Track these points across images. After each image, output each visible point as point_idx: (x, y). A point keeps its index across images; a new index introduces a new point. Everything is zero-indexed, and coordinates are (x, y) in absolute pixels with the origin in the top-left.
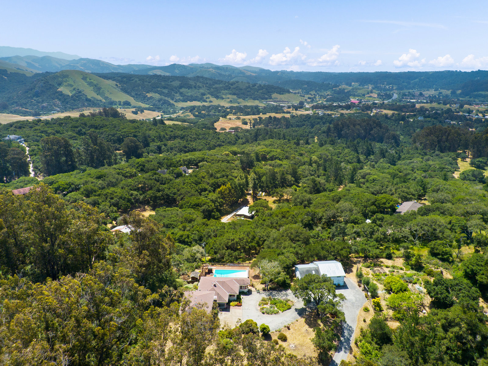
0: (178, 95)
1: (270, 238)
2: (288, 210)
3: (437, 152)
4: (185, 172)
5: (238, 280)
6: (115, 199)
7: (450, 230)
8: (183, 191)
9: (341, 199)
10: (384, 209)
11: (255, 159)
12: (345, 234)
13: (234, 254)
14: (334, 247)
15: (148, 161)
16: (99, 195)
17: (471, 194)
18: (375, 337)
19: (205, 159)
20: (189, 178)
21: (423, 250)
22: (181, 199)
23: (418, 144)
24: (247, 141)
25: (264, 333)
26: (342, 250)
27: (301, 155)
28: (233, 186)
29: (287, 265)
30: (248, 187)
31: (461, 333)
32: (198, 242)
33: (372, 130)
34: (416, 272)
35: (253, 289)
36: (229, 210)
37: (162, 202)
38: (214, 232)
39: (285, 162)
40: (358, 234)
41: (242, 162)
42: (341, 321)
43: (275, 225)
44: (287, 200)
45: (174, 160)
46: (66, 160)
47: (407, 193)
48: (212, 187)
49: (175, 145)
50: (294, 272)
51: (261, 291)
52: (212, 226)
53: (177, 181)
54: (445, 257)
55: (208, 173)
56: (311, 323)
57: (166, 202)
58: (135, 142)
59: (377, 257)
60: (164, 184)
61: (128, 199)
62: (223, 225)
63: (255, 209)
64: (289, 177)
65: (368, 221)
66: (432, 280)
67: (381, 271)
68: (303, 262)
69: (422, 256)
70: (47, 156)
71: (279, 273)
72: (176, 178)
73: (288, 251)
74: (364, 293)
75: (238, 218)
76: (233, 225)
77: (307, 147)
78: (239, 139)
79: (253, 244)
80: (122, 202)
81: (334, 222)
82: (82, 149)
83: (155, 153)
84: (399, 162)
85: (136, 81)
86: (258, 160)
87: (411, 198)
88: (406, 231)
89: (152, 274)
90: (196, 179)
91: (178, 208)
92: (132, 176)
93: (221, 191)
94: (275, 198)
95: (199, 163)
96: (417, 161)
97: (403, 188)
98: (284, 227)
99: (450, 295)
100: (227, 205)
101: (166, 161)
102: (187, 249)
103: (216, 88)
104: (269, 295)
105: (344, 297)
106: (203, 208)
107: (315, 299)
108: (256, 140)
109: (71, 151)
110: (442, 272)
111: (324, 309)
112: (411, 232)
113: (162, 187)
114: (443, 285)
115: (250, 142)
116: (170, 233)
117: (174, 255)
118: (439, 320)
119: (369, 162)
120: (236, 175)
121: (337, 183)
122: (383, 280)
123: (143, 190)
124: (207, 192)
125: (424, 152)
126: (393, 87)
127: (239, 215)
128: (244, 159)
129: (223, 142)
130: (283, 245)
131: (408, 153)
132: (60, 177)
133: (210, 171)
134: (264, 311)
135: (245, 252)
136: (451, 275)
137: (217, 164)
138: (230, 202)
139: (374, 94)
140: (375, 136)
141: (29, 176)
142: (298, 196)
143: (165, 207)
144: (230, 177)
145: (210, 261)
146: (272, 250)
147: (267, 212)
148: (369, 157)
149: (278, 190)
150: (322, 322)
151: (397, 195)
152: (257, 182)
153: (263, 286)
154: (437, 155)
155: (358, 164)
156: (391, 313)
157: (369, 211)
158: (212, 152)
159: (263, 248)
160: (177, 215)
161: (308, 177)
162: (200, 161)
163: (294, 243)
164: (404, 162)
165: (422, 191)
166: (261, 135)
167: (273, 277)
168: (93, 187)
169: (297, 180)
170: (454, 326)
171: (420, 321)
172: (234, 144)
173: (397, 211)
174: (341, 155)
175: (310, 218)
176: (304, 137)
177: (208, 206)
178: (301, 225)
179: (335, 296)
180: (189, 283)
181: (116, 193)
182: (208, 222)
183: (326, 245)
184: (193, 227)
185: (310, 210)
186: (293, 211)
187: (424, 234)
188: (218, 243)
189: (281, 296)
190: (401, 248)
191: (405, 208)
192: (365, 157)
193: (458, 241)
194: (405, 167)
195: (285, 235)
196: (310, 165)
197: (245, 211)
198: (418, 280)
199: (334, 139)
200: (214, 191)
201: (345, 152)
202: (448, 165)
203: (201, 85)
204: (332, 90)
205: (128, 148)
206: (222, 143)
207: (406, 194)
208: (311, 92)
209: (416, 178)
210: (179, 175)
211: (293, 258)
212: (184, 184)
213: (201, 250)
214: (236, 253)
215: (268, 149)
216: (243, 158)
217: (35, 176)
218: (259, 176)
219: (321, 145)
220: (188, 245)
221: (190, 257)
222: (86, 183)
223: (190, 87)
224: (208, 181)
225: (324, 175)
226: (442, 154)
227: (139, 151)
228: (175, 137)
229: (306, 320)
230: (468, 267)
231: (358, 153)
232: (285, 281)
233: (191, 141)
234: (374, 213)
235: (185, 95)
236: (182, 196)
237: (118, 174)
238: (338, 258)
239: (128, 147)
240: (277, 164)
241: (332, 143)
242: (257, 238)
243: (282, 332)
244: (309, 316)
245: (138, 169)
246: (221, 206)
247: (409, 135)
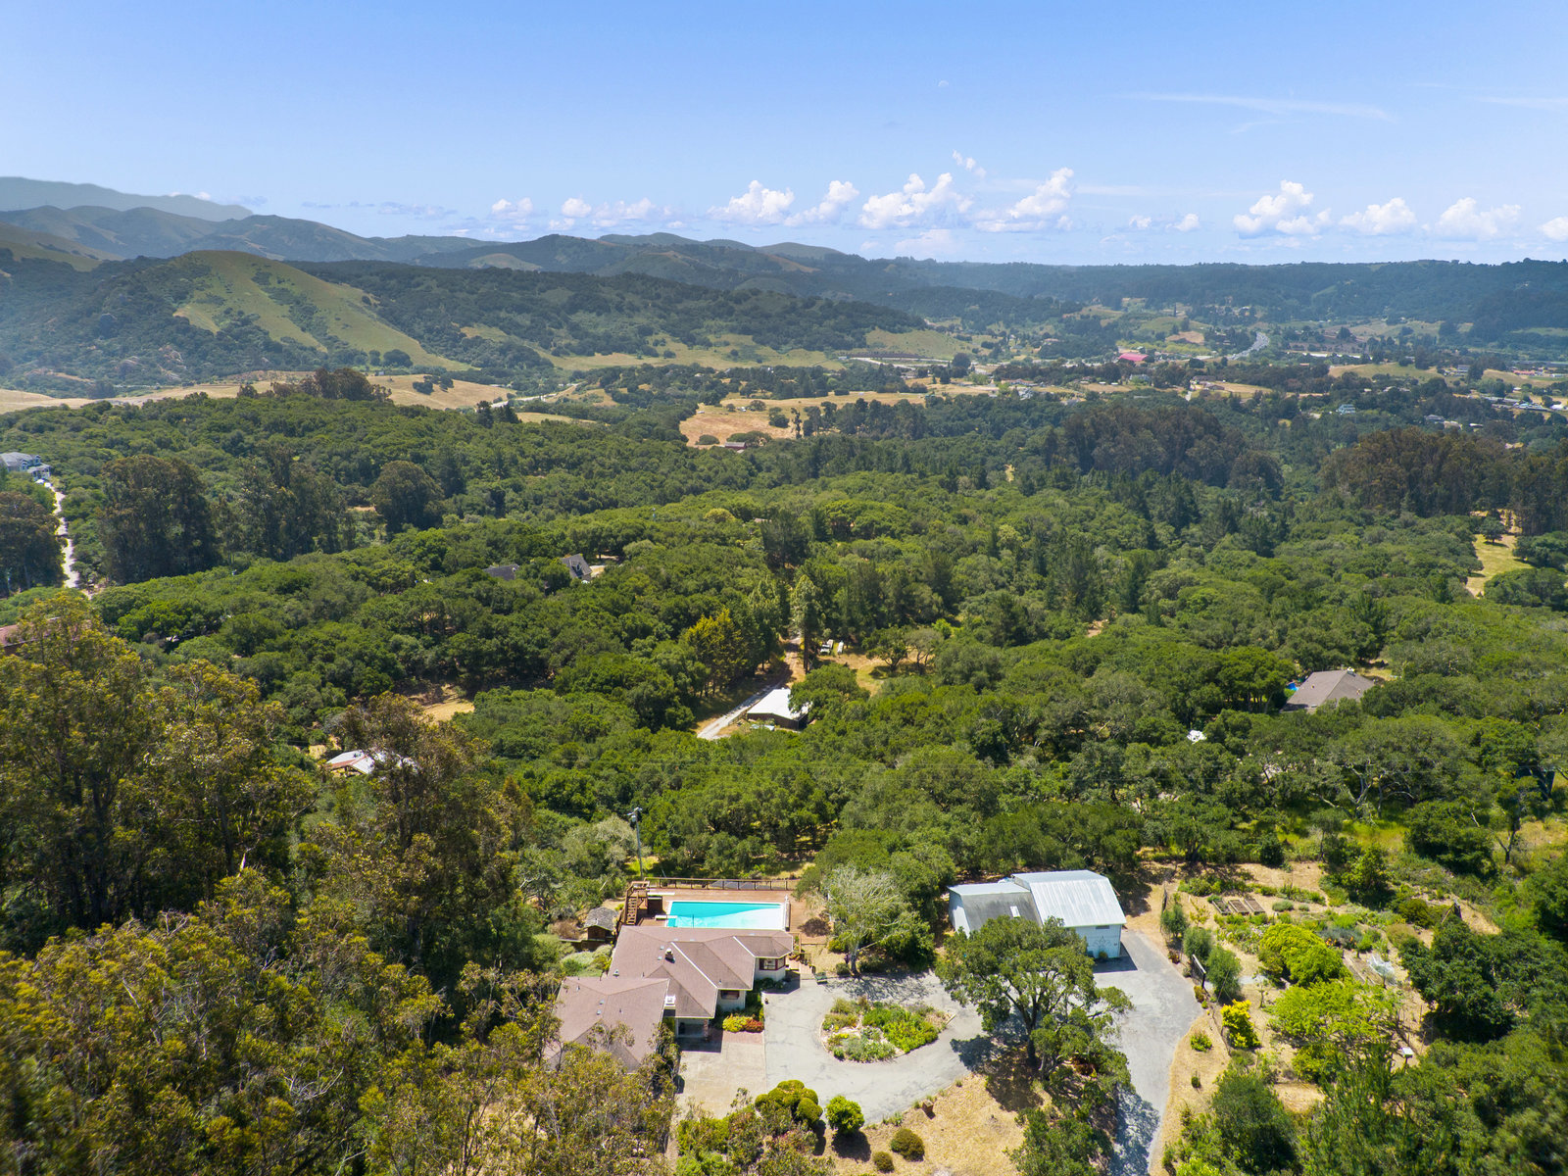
0: (563, 332)
1: (863, 794)
2: (923, 697)
3: (1406, 516)
4: (579, 573)
5: (750, 939)
6: (340, 660)
7: (1478, 763)
8: (569, 635)
9: (1098, 661)
10: (1246, 696)
11: (811, 532)
12: (1118, 779)
13: (739, 847)
14: (1083, 823)
15: (457, 538)
16: (286, 647)
17: (1535, 647)
18: (1236, 1142)
19: (647, 532)
20: (591, 592)
21: (1386, 833)
22: (564, 663)
23: (1342, 489)
24: (787, 478)
25: (842, 1129)
26: (1110, 832)
27: (964, 520)
28: (739, 618)
29: (923, 886)
30: (787, 622)
31: (1547, 1129)
32: (616, 805)
33: (1192, 445)
34: (1366, 911)
35: (803, 971)
36: (725, 698)
37: (500, 671)
38: (671, 772)
39: (910, 543)
40: (1165, 781)
41: (768, 542)
42: (1115, 1085)
43: (877, 748)
44: (919, 668)
45: (543, 534)
46: (185, 535)
47: (1321, 642)
48: (668, 622)
49: (550, 487)
50: (946, 908)
51: (833, 979)
52: (664, 751)
53: (551, 600)
54: (1467, 857)
55: (654, 575)
56: (1010, 1093)
57: (512, 671)
58: (415, 478)
59: (1233, 859)
60: (508, 612)
61: (384, 660)
62: (704, 749)
63: (812, 695)
64: (925, 593)
65: (1196, 736)
66: (1427, 938)
67: (1248, 907)
68: (975, 875)
69: (1386, 854)
70: (121, 518)
71: (894, 915)
72: (547, 593)
73: (926, 838)
74: (1191, 985)
75: (755, 725)
76: (736, 749)
77: (981, 497)
78: (760, 469)
79: (805, 813)
80: (363, 672)
81: (1081, 738)
82: (238, 503)
83: (481, 513)
84: (1284, 546)
85: (429, 289)
86: (822, 536)
87: (1335, 658)
88: (1327, 768)
89: (450, 914)
90: (616, 596)
91: (552, 693)
92: (399, 586)
93: (699, 636)
94: (877, 661)
95: (627, 543)
96: (1343, 542)
97: (1307, 626)
98: (909, 756)
99: (1497, 994)
100: (719, 682)
101: (515, 537)
102: (578, 831)
103: (687, 312)
104: (859, 993)
105: (1125, 1000)
106: (636, 690)
107: (1020, 1006)
108: (816, 475)
109: (203, 504)
110: (1457, 911)
111: (1056, 1046)
112: (1346, 771)
113: (503, 620)
114: (1470, 956)
115: (795, 477)
116: (521, 775)
117: (532, 850)
118: (1465, 1084)
119: (1185, 547)
120: (749, 584)
121: (1082, 611)
122: (1255, 940)
123: (436, 631)
124: (650, 639)
125: (1363, 515)
126: (1253, 312)
127: (755, 717)
128: (776, 531)
129: (708, 480)
130: (906, 815)
131: (1313, 518)
132: (160, 586)
133: (663, 571)
134: (843, 1049)
135: (776, 839)
136: (1489, 919)
137: (685, 549)
138: (728, 671)
139: (1193, 333)
140: (1202, 463)
141: (60, 585)
142: (956, 654)
143: (506, 688)
144: (728, 590)
145: (656, 871)
146: (868, 834)
147: (851, 704)
148: (1184, 531)
149: (891, 632)
150: (1046, 1089)
151: (1287, 648)
152: (818, 607)
153: (840, 959)
154: (1407, 525)
155: (1149, 552)
156: (1288, 1054)
157: (1197, 703)
158: (669, 509)
159: (839, 826)
160: (549, 713)
161: (987, 593)
162: (629, 539)
163: (946, 810)
164: (1298, 546)
165: (1372, 636)
166: (830, 458)
167: (872, 929)
168: (264, 621)
169: (951, 603)
170: (1520, 1108)
171: (1396, 1085)
172: (744, 487)
173: (1291, 701)
174: (1095, 523)
175: (997, 725)
176: (969, 465)
177: (654, 684)
178: (968, 747)
179: (1092, 996)
180: (579, 947)
181: (345, 639)
182: (653, 739)
183: (1054, 815)
184: (600, 754)
185: (997, 700)
186: (940, 702)
187: (1385, 782)
188: (683, 809)
189: (901, 995)
190: (1311, 829)
191: (1316, 692)
192: (1172, 529)
193: (1507, 803)
194: (1304, 561)
195: (914, 782)
196: (994, 552)
197: (776, 702)
198: (1376, 937)
199: (1068, 470)
200: (675, 636)
201: (1106, 513)
202: (1448, 557)
203: (637, 301)
204: (1061, 321)
205: (394, 497)
206: (706, 485)
207: (1320, 648)
208: (993, 327)
209: (1343, 595)
210: (558, 582)
211: (942, 860)
212: (574, 611)
213: (626, 831)
214: (747, 844)
215: (855, 502)
216: (771, 529)
217: (81, 588)
218: (825, 586)
219: (1029, 491)
220: (582, 815)
221: (586, 857)
222: (243, 606)
223: (602, 308)
224: (657, 603)
225: (1040, 586)
226: (1423, 522)
227: (431, 507)
228: (550, 464)
229: (991, 1081)
230: (1552, 895)
231: (1148, 517)
232: (914, 942)
233: (602, 475)
234: (1213, 708)
235: (587, 334)
236: (567, 652)
237: (355, 578)
238: (1099, 861)
239: (393, 490)
240: (883, 548)
241: (1061, 484)
242: (817, 794)
243: (906, 1125)
244: (1002, 1069)
245: (421, 564)
246: (698, 685)
247: (1310, 463)
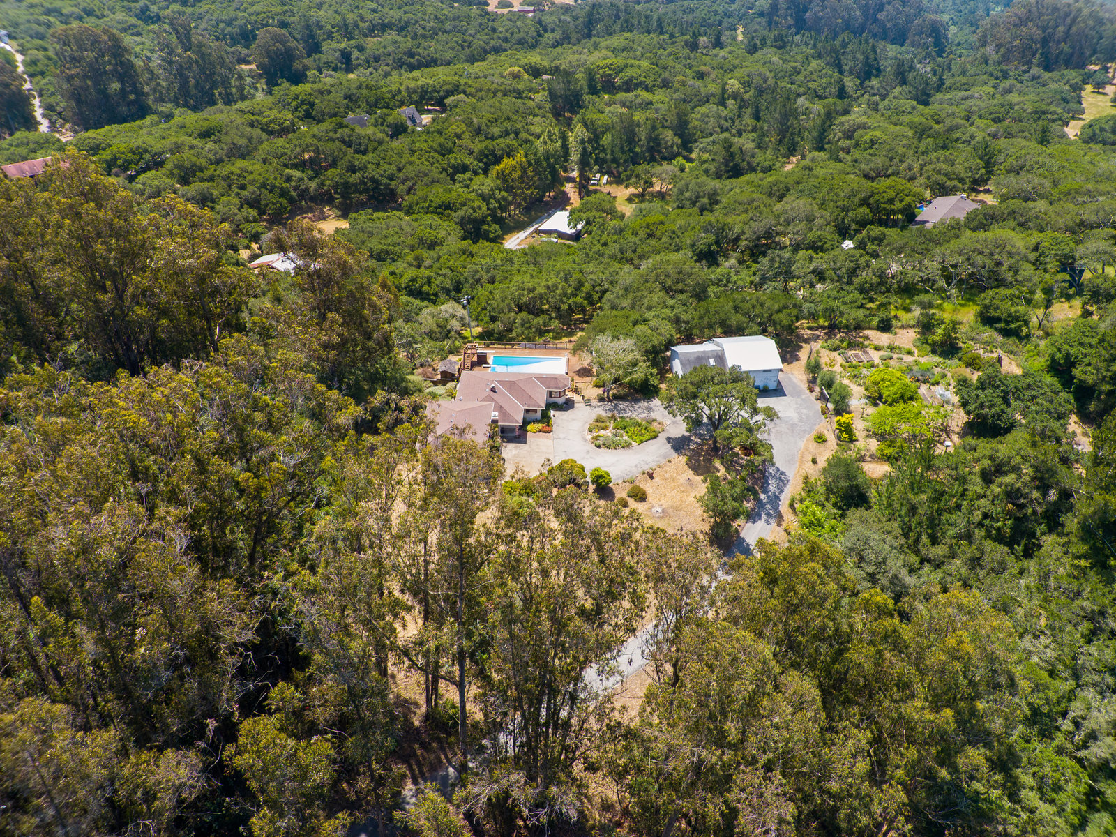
1: (618, 286)
2: (662, 218)
3: (1035, 70)
4: (414, 122)
5: (543, 379)
6: (251, 188)
7: (1034, 264)
8: (410, 171)
9: (788, 190)
10: (888, 215)
11: (585, 87)
12: (789, 275)
13: (535, 322)
14: (762, 305)
15: (321, 92)
16: (211, 179)
17: (1099, 177)
18: (834, 493)
19: (462, 88)
20: (424, 137)
21: (966, 309)
22: (408, 192)
23: (990, 49)
24: (566, 38)
25: (599, 485)
26: (779, 311)
27: (701, 76)
28: (531, 158)
29: (654, 347)
30: (566, 160)
31: (1019, 485)
32: (453, 294)
33: (882, 10)
34: (941, 359)
35: (577, 398)
36: (523, 218)
37: (364, 197)
38: (488, 271)
39: (660, 96)
40: (820, 276)
41: (553, 96)
42: (764, 461)
43: (629, 254)
44: (661, 195)
45: (384, 90)
46: (122, 90)
47: (946, 175)
48: (480, 161)
49: (385, 47)
50: (668, 360)
51: (595, 402)
52: (483, 257)
53: (395, 144)
54: (1013, 326)
55: (469, 124)
56: (700, 465)
57: (371, 197)
58: (283, 42)
59: (858, 327)
60: (365, 153)
61: (281, 189)
62: (510, 256)
63: (584, 216)
64: (669, 136)
65: (848, 244)
66: (975, 377)
67: (864, 357)
68: (689, 339)
69: (961, 323)
70: (72, 77)
71: (635, 364)
72: (392, 137)
73: (658, 316)
74: (819, 405)
75: (545, 238)
76: (532, 256)
77: (716, 56)
78: (546, 31)
79: (578, 300)
80: (268, 197)
81: (768, 246)
82: (156, 62)
83: (335, 69)
84: (939, 96)
86: (594, 91)
87: (954, 187)
88: (932, 266)
89: (353, 363)
90: (442, 140)
91: (401, 214)
92: (284, 131)
93: (503, 172)
94: (632, 190)
95: (447, 97)
96: (982, 94)
97: (939, 162)
98: (650, 260)
99: (1009, 410)
100: (518, 206)
101: (364, 92)
102: (428, 310)
104: (611, 410)
105: (775, 414)
106: (461, 213)
107: (710, 418)
108: (589, 36)
109: (131, 65)
110: (999, 360)
111: (730, 439)
112: (944, 269)
113: (361, 160)
114: (998, 387)
115: (573, 40)
116: (387, 273)
117: (400, 323)
118: (977, 460)
119: (866, 96)
120: (539, 131)
121: (783, 150)
122: (864, 378)
123: (314, 166)
124: (468, 175)
125: (1001, 71)
127: (545, 232)
128: (559, 87)
129: (506, 40)
130: (646, 301)
131: (964, 73)
132: (114, 133)
133: (475, 120)
134: (600, 442)
135: (559, 316)
136: (1018, 365)
137: (491, 102)
138: (525, 199)
140: (889, 25)
141: (36, 129)
142: (687, 185)
143: (370, 211)
144: (523, 135)
145: (481, 337)
146: (620, 313)
147: (611, 223)
148: (867, 83)
149: (639, 169)
150: (722, 463)
151: (922, 180)
152: (589, 149)
153: (600, 391)
154: (1034, 78)
155: (838, 101)
156: (874, 445)
157: (853, 221)
158: (478, 67)
159: (601, 308)
160: (401, 229)
161: (715, 135)
162: (449, 93)
163: (672, 297)
164: (949, 96)
165: (983, 170)
166: (600, 20)
167: (620, 373)
168: (194, 159)
169: (687, 143)
170: (1006, 473)
171: (936, 462)
172: (534, 46)
173: (919, 218)
174: (801, 77)
175: (712, 238)
176: (710, 26)
177: (473, 208)
178: (690, 254)
179: (755, 411)
180: (435, 383)
181: (252, 173)
182: (474, 248)
183: (743, 301)
184: (438, 259)
185: (713, 219)
186: (674, 221)
187: (972, 274)
188: (497, 297)
189: (636, 412)
190: (913, 307)
191: (937, 211)
192: (858, 82)
193: (1048, 291)
194: (950, 109)
195: (652, 279)
196: (722, 103)
197: (559, 221)
198: (944, 376)
199: (784, 32)
200: (486, 171)
201: (809, 69)
202: (1057, 105)
205: (269, 57)
206: (504, 44)
207: (945, 179)
209: (972, 137)
210: (399, 130)
211: (667, 330)
212: (412, 152)
213: (460, 311)
214: (540, 320)
215: (618, 61)
216: (555, 85)
217: (53, 131)
218: (595, 132)
219: (752, 49)
220: (430, 300)
221: (435, 327)
222: (177, 148)
224: (471, 146)
225: (754, 130)
226: (1047, 75)
227: (297, 65)
228: (384, 27)
229: (689, 459)
230: (1059, 350)
231: (841, 72)
232: (647, 380)
233: (424, 37)
234: (863, 224)
236: (409, 183)
237: (252, 125)
238: (770, 329)
239: (268, 52)
240: (639, 100)
241: (778, 44)
242: (587, 287)
243: (637, 483)
244: (697, 453)
245: (297, 114)
246: (503, 208)
247: (972, 25)
